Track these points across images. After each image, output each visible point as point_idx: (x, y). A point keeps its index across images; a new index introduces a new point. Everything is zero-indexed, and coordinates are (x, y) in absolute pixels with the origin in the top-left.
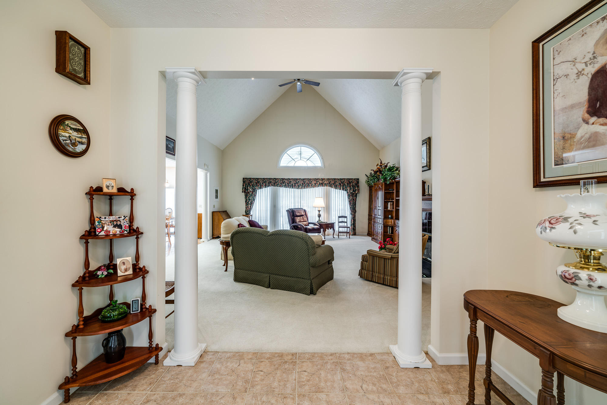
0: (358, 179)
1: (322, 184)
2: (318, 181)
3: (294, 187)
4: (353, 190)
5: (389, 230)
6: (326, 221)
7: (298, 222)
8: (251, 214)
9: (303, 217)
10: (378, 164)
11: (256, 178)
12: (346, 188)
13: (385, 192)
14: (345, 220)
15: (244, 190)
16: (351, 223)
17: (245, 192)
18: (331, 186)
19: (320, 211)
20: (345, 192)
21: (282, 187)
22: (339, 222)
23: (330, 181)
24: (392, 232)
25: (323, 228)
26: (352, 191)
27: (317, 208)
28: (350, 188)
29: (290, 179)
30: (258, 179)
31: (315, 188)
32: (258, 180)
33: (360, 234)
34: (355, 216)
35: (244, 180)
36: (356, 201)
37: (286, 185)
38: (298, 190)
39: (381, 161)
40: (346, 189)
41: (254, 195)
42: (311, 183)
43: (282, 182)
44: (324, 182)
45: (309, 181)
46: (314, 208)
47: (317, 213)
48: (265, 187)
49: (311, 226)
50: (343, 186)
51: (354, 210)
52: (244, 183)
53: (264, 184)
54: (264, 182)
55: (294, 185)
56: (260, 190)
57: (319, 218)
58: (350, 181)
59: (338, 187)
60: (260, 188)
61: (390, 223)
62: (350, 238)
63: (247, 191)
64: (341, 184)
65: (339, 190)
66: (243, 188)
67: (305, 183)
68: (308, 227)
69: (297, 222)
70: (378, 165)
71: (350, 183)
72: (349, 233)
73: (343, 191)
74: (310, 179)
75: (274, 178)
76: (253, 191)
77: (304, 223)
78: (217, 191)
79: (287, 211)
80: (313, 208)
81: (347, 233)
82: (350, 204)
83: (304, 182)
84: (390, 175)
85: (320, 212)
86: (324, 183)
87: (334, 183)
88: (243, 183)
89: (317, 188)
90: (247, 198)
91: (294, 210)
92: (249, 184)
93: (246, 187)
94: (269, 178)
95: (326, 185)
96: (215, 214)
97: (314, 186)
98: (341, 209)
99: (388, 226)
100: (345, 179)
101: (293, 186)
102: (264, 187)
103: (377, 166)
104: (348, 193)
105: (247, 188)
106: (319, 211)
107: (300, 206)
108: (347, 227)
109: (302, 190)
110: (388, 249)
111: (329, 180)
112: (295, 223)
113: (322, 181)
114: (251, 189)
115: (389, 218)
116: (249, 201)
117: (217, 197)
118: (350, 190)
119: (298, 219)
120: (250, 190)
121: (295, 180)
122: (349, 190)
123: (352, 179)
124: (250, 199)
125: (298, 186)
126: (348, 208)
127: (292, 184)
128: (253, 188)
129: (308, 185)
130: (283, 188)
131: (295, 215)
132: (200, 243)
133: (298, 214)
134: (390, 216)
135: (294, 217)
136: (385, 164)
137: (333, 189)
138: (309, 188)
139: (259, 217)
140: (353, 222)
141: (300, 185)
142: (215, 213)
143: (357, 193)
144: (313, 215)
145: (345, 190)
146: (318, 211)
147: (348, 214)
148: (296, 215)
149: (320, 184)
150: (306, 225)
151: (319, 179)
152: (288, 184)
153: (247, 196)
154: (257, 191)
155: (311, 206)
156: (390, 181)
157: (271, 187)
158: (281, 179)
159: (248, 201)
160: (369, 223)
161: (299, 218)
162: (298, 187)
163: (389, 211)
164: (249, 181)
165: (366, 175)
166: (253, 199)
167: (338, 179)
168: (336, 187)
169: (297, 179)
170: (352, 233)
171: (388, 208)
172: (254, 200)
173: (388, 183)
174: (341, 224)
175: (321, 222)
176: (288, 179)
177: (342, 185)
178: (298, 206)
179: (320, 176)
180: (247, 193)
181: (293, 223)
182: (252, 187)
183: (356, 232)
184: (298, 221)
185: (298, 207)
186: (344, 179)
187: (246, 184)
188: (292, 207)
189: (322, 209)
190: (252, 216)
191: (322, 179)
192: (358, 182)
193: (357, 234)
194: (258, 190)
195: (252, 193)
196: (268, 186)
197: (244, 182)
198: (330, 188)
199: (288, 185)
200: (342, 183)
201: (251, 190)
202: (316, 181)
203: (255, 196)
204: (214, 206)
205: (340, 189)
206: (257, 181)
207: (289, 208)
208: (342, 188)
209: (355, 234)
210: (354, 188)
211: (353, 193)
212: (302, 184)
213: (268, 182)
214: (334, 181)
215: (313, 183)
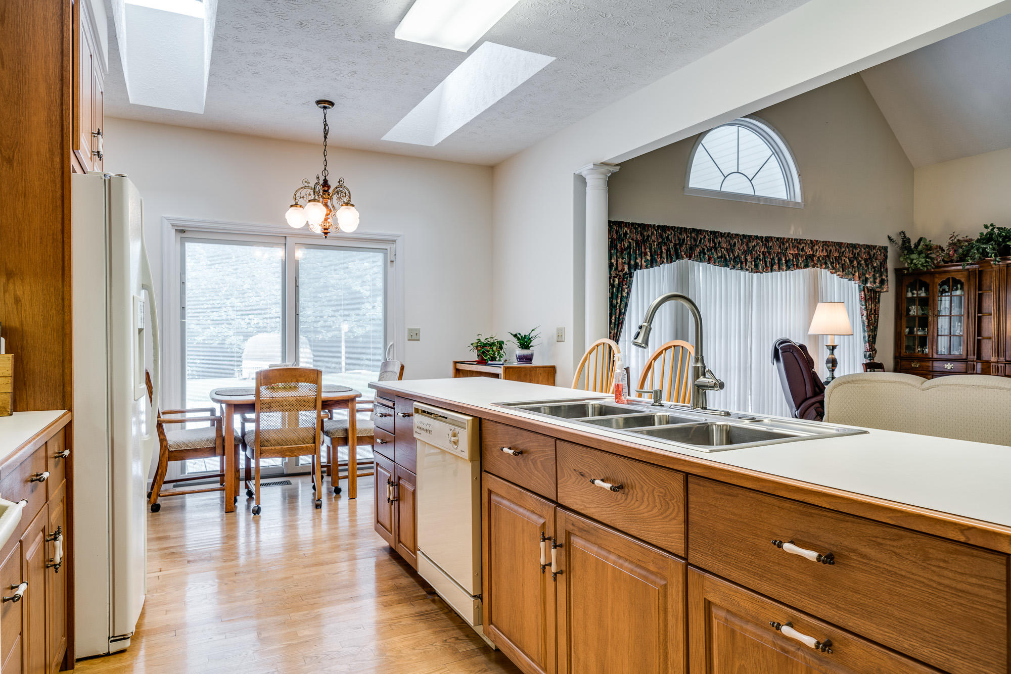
0: (886, 249)
1: (813, 261)
12: (863, 274)
19: (835, 347)
23: (830, 251)
36: (879, 316)
40: (864, 278)
43: (710, 244)
45: (779, 247)
53: (663, 248)
54: (663, 243)
55: (743, 257)
57: (832, 373)
60: (652, 263)
64: (852, 262)
67: (767, 253)
74: (783, 239)
75: (694, 230)
83: (767, 248)
86: (816, 256)
94: (677, 229)
95: (821, 262)
102: (663, 260)
106: (831, 348)
121: (745, 240)
122: (872, 280)
129: (777, 259)
141: (760, 259)
145: (863, 282)
146: (829, 347)
151: (802, 241)
154: (633, 276)
162: (754, 266)
177: (855, 264)
182: (625, 255)
192: (886, 259)
202: (797, 247)
206: (642, 234)
208: (857, 274)
212: (763, 255)
213: (675, 241)
214: (838, 250)
215: (790, 253)
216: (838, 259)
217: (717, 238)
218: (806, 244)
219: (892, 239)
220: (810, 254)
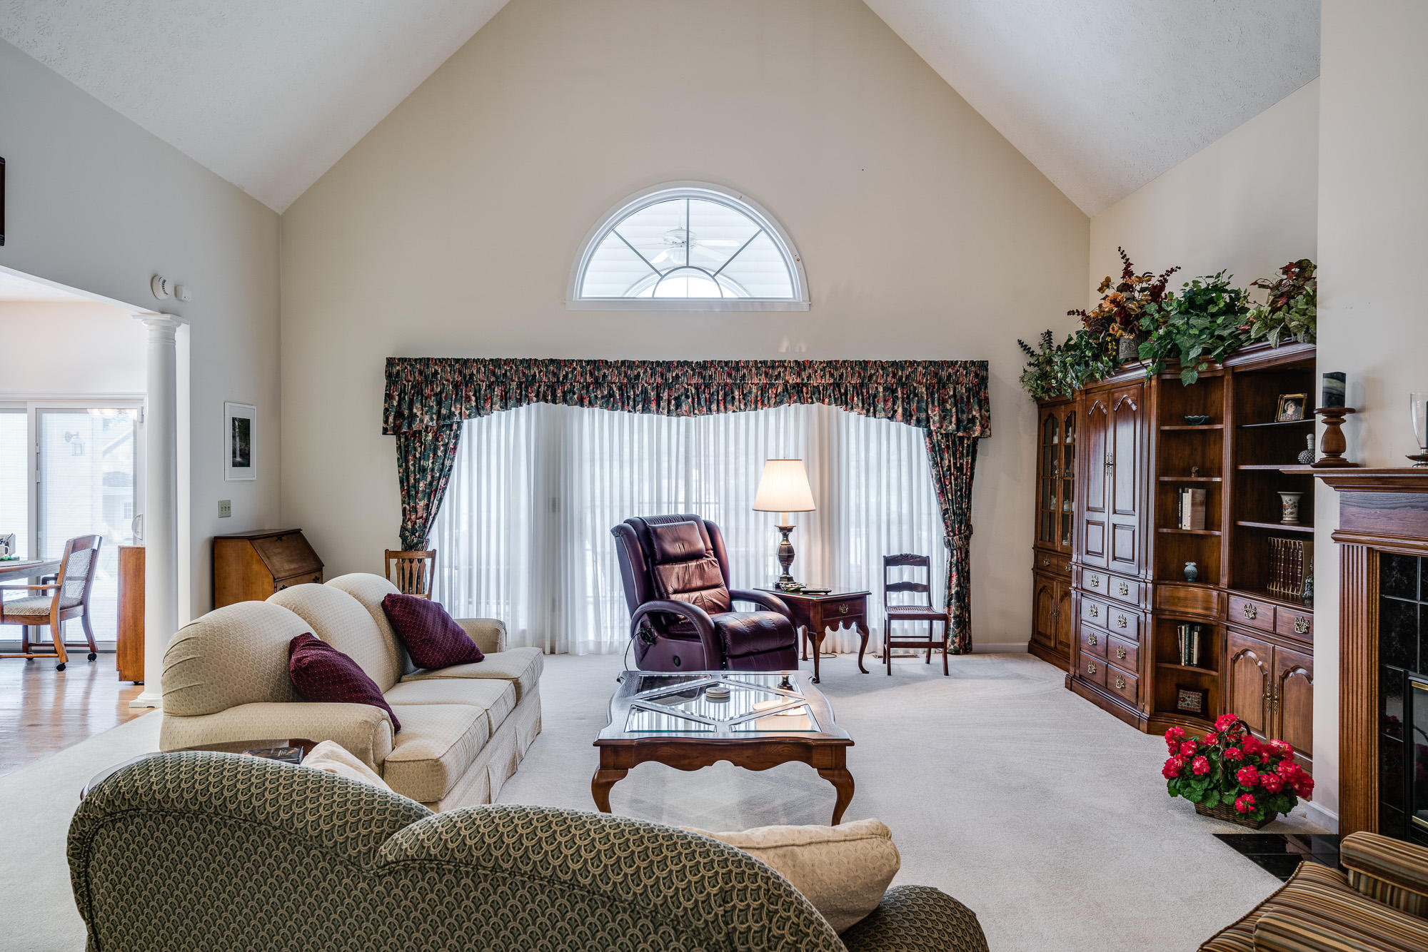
0: (983, 365)
1: (798, 393)
2: (778, 377)
3: (653, 407)
4: (959, 421)
5: (1189, 647)
6: (816, 585)
7: (676, 592)
8: (430, 549)
9: (701, 567)
10: (1108, 280)
11: (457, 361)
12: (919, 409)
13: (1162, 435)
14: (916, 574)
15: (391, 419)
16: (950, 588)
17: (396, 431)
18: (844, 400)
19: (790, 530)
20: (914, 429)
21: (591, 404)
22: (889, 588)
23: (841, 376)
24: (1207, 659)
25: (806, 621)
26: (953, 426)
27: (771, 516)
28: (944, 410)
29: (631, 365)
30: (465, 362)
31: (761, 412)
32: (467, 372)
33: (991, 645)
34: (967, 552)
35: (396, 370)
36: (972, 478)
37: (611, 395)
38: (674, 419)
39: (1128, 265)
40: (923, 416)
41: (446, 445)
42: (741, 388)
43: (589, 380)
44: (809, 377)
45: (730, 375)
46: (757, 518)
47: (776, 540)
48: (505, 407)
49: (742, 616)
50: (906, 399)
51: (961, 523)
52: (395, 383)
53: (497, 391)
54: (498, 383)
55: (653, 394)
56: (475, 421)
57: (786, 570)
58: (944, 374)
59: (881, 405)
60: (478, 411)
61: (1200, 604)
62: (947, 673)
63: (410, 426)
64: (894, 391)
65: (884, 421)
66: (386, 410)
67: (708, 386)
68: (729, 620)
69: (670, 589)
70: (1108, 286)
71: (942, 385)
72: (942, 645)
73: (904, 426)
74: (737, 363)
75: (552, 361)
76: (440, 428)
77: (704, 593)
78: (242, 429)
79: (619, 532)
80: (752, 514)
81: (930, 645)
82: (942, 492)
83: (704, 378)
84: (1202, 332)
85: (791, 536)
86: (806, 385)
87: (862, 385)
88: (388, 387)
89: (772, 410)
90: (407, 461)
91: (655, 530)
92: (420, 392)
93: (405, 406)
94: (522, 361)
95: (818, 394)
96: (229, 551)
97: (756, 402)
98: (894, 516)
99: (1184, 622)
100: (919, 364)
101: (646, 401)
102: (497, 406)
103: (1101, 290)
104: (930, 434)
105: (406, 412)
106: (786, 531)
107: (687, 503)
108: (931, 618)
109: (692, 419)
110: (1359, 864)
111: (836, 369)
112: (661, 598)
113: (799, 374)
114: (427, 418)
115: (1183, 577)
116: (417, 481)
117: (242, 458)
118: (943, 419)
119: (673, 576)
120: (422, 421)
121: (659, 369)
122: (936, 418)
123: (953, 364)
124: (423, 470)
125: (676, 399)
126: (930, 514)
127: (645, 392)
128: (439, 413)
129: (726, 395)
130: (597, 410)
131: (659, 556)
132: (136, 716)
133: (675, 549)
134: (1190, 567)
135: (654, 564)
136: (1154, 281)
137: (853, 415)
138: (730, 413)
139: (470, 563)
140: (959, 584)
141: (687, 397)
142: (230, 543)
143: (977, 434)
144: (752, 549)
145: (918, 423)
146: (782, 529)
147: (930, 542)
148: (664, 553)
149: (786, 390)
150: (716, 608)
151: (782, 364)
152: (620, 389)
153: (407, 452)
154: (459, 427)
155: (742, 504)
156: (1204, 367)
157: (533, 405)
158: (588, 362)
159: (412, 481)
160: (1040, 592)
161: (678, 568)
162: (676, 407)
163: (1189, 535)
164: (421, 372)
165: (1020, 342)
166: (441, 470)
167: (882, 365)
168: (870, 407)
169: (669, 365)
170: (953, 642)
171: (1180, 520)
172: (445, 472)
173: (1189, 378)
174: (896, 599)
175: (797, 591)
176: (623, 362)
177: (899, 394)
178: (676, 503)
179: (785, 351)
180: (407, 439)
181: (648, 595)
182: (433, 403)
183: (970, 637)
184: (672, 584)
185: (673, 513)
186: (912, 363)
187: (403, 392)
188: (646, 512)
189: (797, 519)
190: (432, 555)
191: (800, 366)
192: (983, 381)
193: (975, 645)
194: (466, 422)
195: (436, 438)
196: (519, 402)
197: (392, 378)
198: (841, 409)
199: (622, 395)
200: (903, 385)
201: (432, 419)
202: (767, 374)
203: (451, 451)
204: (225, 509)
205: (891, 418)
206: (460, 372)
207: (627, 517)
208: (900, 411)
209: (965, 648)
210: (963, 412)
211: (960, 434)
212: (695, 388)
213: (519, 378)
214: (860, 374)
215: (752, 384)
216: (858, 389)
217: (599, 370)
218: (786, 368)
219: (1026, 346)
220: (796, 383)
